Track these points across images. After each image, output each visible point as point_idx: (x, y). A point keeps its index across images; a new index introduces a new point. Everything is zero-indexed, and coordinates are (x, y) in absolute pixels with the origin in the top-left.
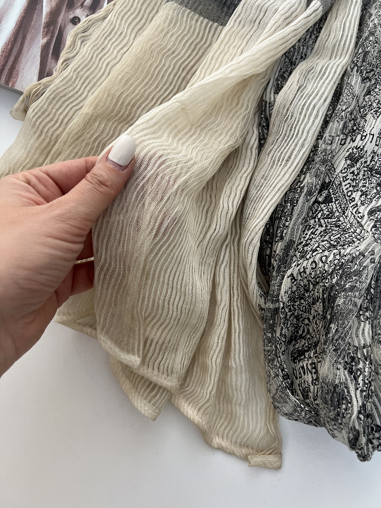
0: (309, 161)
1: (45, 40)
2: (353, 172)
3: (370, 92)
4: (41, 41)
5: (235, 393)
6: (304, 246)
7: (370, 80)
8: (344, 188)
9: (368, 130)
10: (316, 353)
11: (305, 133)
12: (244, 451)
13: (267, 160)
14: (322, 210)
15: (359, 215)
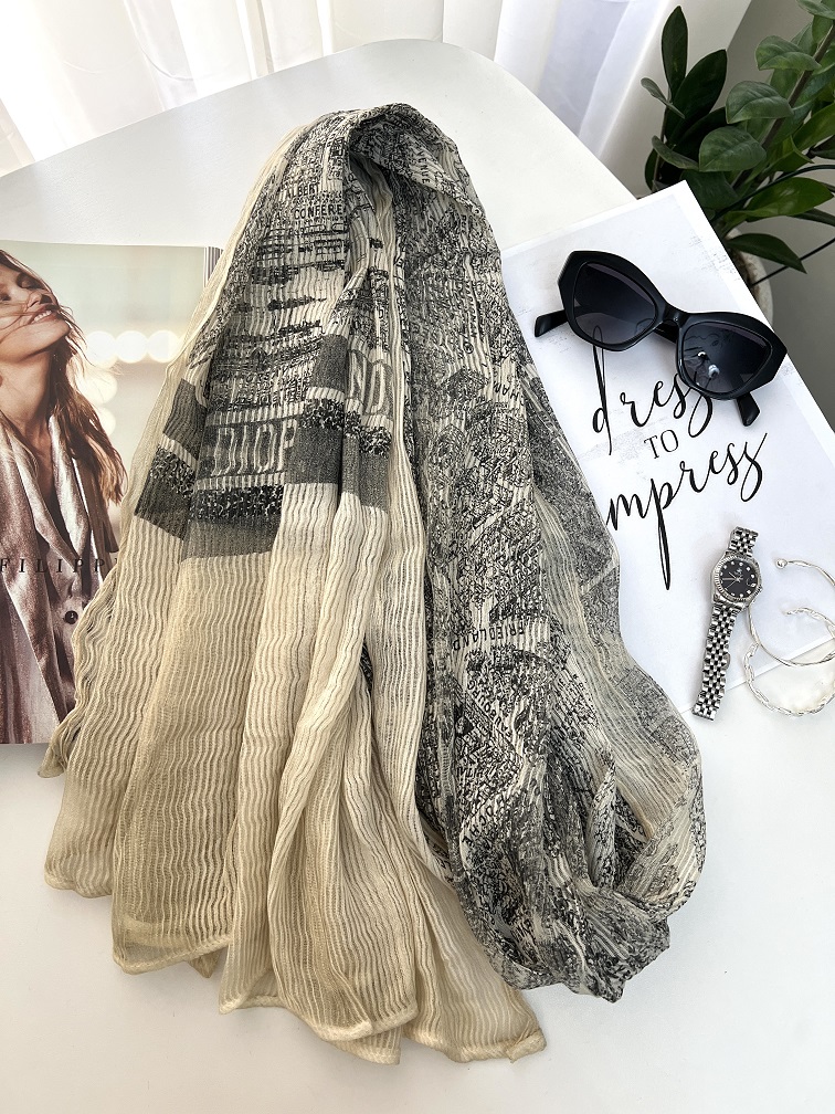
0: (430, 686)
2: (481, 681)
3: (461, 572)
4: (39, 664)
5: (462, 987)
6: (465, 794)
7: (456, 556)
8: (479, 704)
9: (476, 624)
10: (524, 909)
11: (413, 661)
12: (499, 1048)
13: (383, 701)
14: (466, 743)
15: (507, 731)
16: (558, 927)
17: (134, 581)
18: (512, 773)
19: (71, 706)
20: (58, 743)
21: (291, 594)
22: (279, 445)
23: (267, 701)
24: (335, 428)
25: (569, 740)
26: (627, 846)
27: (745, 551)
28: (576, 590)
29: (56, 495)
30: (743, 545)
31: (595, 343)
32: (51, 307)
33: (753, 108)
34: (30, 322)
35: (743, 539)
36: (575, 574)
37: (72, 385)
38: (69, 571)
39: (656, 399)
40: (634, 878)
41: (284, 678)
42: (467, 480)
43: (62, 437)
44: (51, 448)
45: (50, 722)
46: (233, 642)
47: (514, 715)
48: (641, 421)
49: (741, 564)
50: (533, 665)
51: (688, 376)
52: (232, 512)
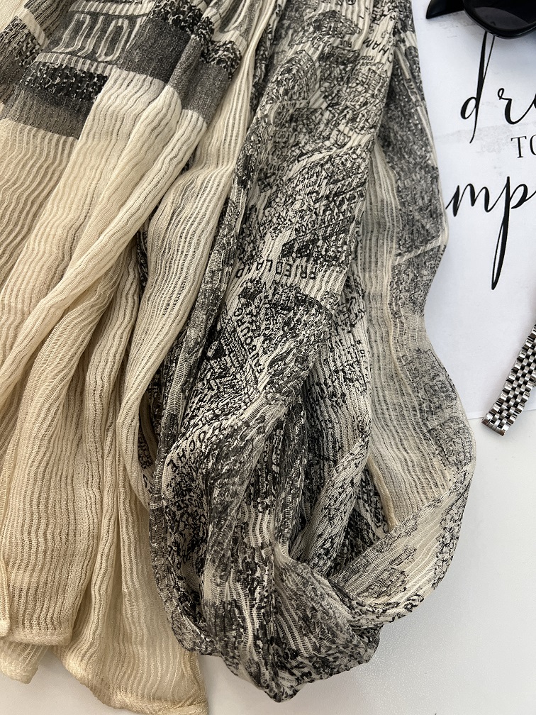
2: (250, 313)
3: (270, 203)
5: (133, 627)
6: (190, 419)
7: (271, 187)
8: (241, 335)
9: (265, 254)
13: (147, 307)
14: (212, 368)
15: (259, 368)
21: (86, 177)
22: (128, 41)
23: (29, 274)
24: (183, 28)
25: (327, 400)
26: (363, 539)
28: (389, 258)
31: (488, 29)
36: (395, 246)
40: (355, 572)
41: (53, 257)
42: (308, 119)
47: (272, 357)
48: (513, 120)
50: (313, 311)
52: (60, 88)
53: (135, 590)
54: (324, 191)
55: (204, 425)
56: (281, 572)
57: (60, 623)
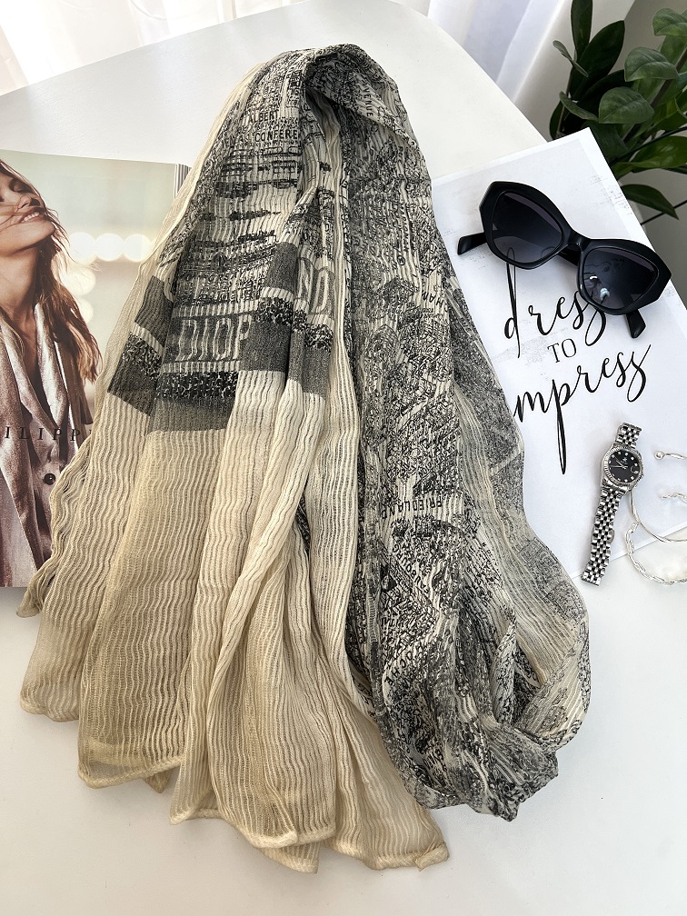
0: (360, 548)
1: (24, 516)
2: (404, 546)
3: (390, 452)
4: (20, 519)
5: (379, 806)
6: (388, 641)
8: (402, 565)
9: (401, 497)
10: (436, 740)
11: (346, 526)
12: (409, 858)
13: (319, 559)
14: (390, 597)
15: (425, 588)
16: (465, 756)
17: (105, 450)
18: (429, 624)
19: (47, 556)
20: (35, 588)
21: (241, 465)
22: (235, 337)
23: (219, 556)
24: (284, 323)
25: (477, 598)
26: (523, 690)
27: (630, 443)
28: (486, 472)
29: (39, 373)
30: (628, 438)
31: (509, 261)
32: (39, 209)
33: (647, 69)
34: (20, 222)
35: (629, 432)
36: (485, 458)
37: (56, 278)
38: (49, 438)
39: (558, 312)
40: (528, 717)
41: (234, 538)
42: (397, 374)
43: (46, 323)
44: (36, 332)
45: (28, 569)
46: (190, 505)
47: (431, 577)
48: (545, 331)
49: (627, 454)
50: (449, 533)
51: (586, 294)
52: (193, 393)
53: (374, 777)
54: (431, 437)
55: (406, 646)
56: (491, 735)
57: (329, 820)
